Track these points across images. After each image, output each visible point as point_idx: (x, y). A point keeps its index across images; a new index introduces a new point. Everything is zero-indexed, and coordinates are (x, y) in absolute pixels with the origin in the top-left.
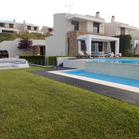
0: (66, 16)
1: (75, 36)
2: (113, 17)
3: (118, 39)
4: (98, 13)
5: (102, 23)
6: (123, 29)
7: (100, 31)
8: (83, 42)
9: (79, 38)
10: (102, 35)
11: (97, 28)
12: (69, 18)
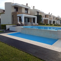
0: (11, 4)
1: (16, 14)
2: (34, 7)
3: (36, 17)
4: (27, 4)
5: (29, 9)
6: (38, 12)
7: (28, 13)
8: (20, 18)
9: (18, 15)
10: (29, 14)
11: (27, 11)
12: (13, 5)
